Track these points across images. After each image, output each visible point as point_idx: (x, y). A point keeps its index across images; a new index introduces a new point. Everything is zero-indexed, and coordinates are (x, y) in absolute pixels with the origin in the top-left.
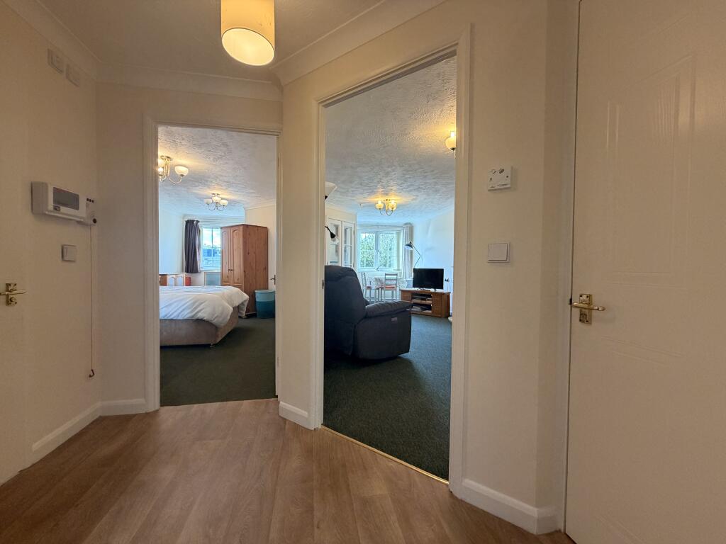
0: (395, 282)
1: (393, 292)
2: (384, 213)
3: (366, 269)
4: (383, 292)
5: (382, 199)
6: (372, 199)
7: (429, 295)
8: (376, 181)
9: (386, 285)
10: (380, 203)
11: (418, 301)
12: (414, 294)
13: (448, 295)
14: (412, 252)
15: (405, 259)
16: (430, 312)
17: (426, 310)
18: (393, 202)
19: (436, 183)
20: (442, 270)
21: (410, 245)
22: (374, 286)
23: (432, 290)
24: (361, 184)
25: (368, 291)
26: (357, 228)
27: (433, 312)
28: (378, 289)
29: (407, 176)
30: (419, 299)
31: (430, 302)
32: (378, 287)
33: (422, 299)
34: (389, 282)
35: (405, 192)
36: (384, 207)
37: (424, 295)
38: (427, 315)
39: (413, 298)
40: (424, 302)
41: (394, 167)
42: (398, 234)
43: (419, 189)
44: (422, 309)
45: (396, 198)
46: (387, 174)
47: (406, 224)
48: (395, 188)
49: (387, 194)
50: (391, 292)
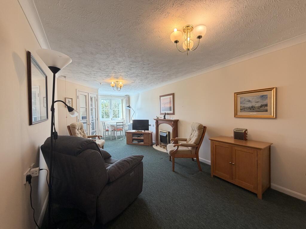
0: (122, 127)
1: (121, 132)
2: (115, 89)
3: (105, 119)
4: (115, 132)
5: (114, 81)
6: (108, 80)
7: (141, 134)
8: (110, 68)
9: (117, 128)
10: (113, 83)
11: (136, 138)
12: (134, 134)
13: (151, 134)
14: (129, 110)
15: (126, 113)
16: (143, 143)
17: (140, 142)
18: (121, 83)
19: (148, 73)
20: (148, 121)
21: (129, 107)
22: (110, 129)
23: (143, 131)
24: (100, 69)
25: (107, 132)
26: (99, 97)
27: (144, 143)
28: (113, 131)
29: (132, 66)
30: (136, 136)
31: (143, 138)
32: (113, 130)
33: (138, 137)
34: (119, 127)
35: (129, 77)
36: (116, 85)
37: (139, 134)
38: (141, 145)
39: (133, 136)
40: (139, 138)
41: (124, 58)
42: (122, 100)
43: (137, 76)
44: (138, 142)
45: (122, 81)
46: (119, 63)
47: (126, 95)
48: (123, 74)
49: (117, 78)
50: (120, 132)
